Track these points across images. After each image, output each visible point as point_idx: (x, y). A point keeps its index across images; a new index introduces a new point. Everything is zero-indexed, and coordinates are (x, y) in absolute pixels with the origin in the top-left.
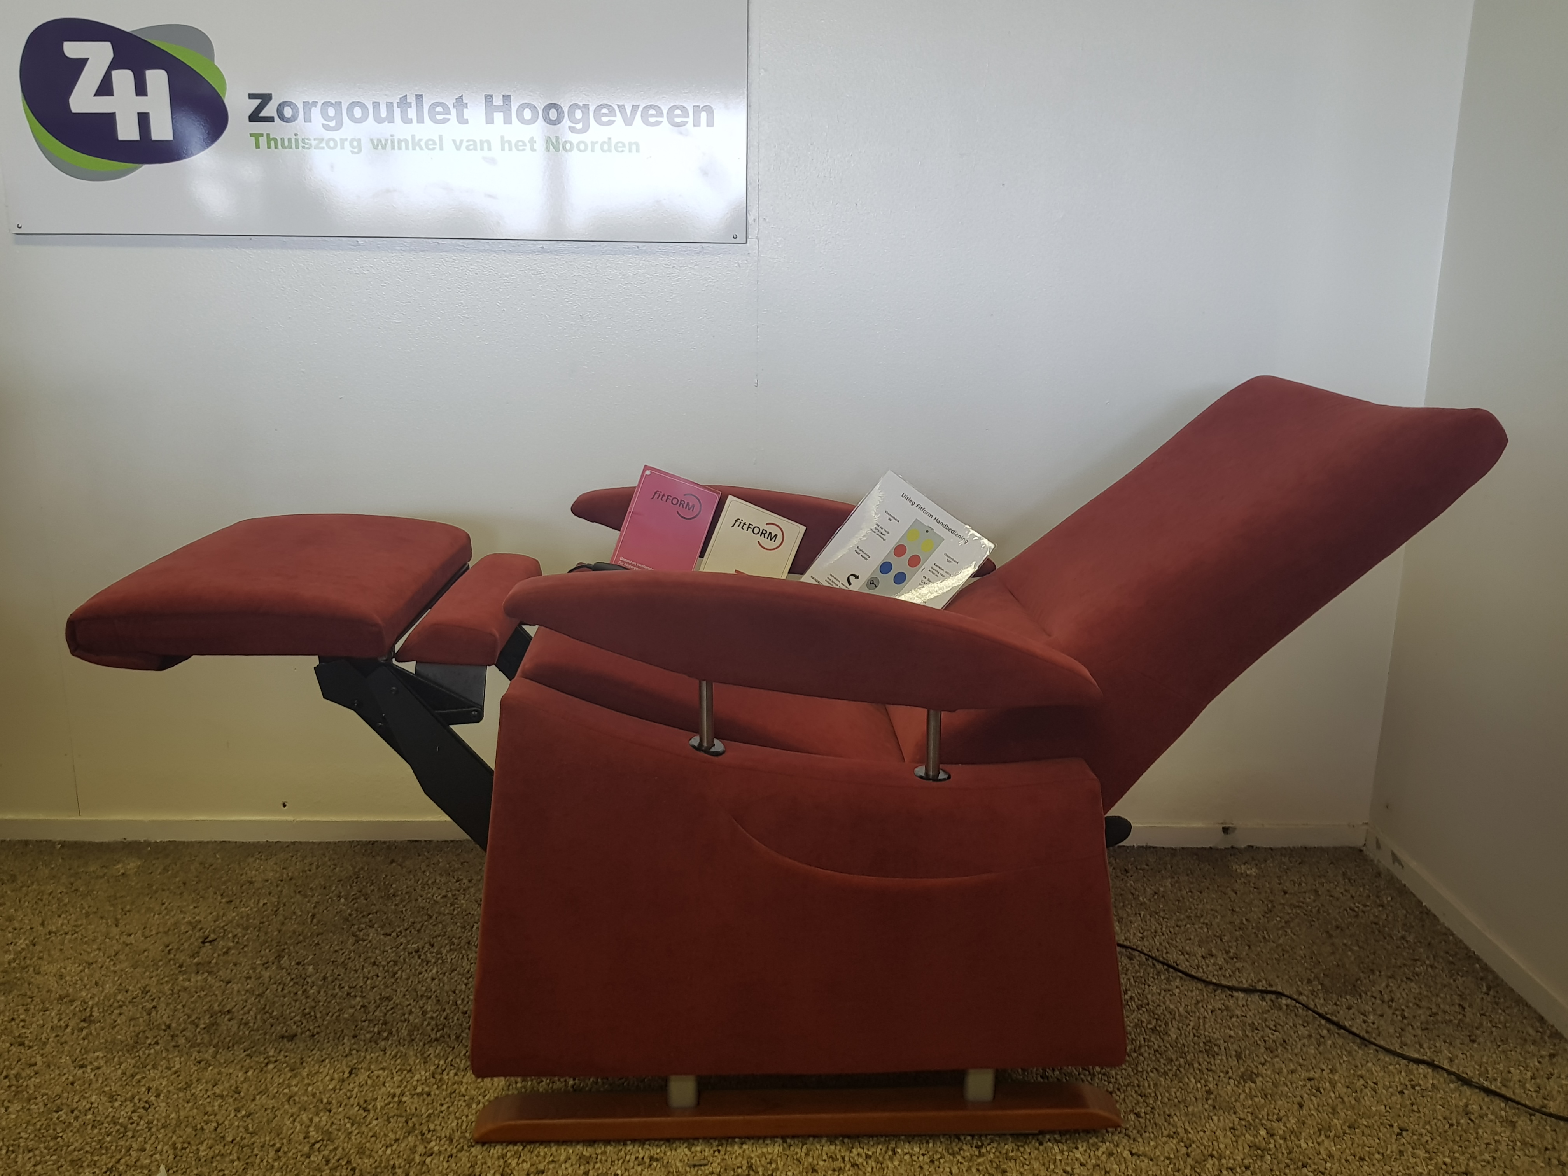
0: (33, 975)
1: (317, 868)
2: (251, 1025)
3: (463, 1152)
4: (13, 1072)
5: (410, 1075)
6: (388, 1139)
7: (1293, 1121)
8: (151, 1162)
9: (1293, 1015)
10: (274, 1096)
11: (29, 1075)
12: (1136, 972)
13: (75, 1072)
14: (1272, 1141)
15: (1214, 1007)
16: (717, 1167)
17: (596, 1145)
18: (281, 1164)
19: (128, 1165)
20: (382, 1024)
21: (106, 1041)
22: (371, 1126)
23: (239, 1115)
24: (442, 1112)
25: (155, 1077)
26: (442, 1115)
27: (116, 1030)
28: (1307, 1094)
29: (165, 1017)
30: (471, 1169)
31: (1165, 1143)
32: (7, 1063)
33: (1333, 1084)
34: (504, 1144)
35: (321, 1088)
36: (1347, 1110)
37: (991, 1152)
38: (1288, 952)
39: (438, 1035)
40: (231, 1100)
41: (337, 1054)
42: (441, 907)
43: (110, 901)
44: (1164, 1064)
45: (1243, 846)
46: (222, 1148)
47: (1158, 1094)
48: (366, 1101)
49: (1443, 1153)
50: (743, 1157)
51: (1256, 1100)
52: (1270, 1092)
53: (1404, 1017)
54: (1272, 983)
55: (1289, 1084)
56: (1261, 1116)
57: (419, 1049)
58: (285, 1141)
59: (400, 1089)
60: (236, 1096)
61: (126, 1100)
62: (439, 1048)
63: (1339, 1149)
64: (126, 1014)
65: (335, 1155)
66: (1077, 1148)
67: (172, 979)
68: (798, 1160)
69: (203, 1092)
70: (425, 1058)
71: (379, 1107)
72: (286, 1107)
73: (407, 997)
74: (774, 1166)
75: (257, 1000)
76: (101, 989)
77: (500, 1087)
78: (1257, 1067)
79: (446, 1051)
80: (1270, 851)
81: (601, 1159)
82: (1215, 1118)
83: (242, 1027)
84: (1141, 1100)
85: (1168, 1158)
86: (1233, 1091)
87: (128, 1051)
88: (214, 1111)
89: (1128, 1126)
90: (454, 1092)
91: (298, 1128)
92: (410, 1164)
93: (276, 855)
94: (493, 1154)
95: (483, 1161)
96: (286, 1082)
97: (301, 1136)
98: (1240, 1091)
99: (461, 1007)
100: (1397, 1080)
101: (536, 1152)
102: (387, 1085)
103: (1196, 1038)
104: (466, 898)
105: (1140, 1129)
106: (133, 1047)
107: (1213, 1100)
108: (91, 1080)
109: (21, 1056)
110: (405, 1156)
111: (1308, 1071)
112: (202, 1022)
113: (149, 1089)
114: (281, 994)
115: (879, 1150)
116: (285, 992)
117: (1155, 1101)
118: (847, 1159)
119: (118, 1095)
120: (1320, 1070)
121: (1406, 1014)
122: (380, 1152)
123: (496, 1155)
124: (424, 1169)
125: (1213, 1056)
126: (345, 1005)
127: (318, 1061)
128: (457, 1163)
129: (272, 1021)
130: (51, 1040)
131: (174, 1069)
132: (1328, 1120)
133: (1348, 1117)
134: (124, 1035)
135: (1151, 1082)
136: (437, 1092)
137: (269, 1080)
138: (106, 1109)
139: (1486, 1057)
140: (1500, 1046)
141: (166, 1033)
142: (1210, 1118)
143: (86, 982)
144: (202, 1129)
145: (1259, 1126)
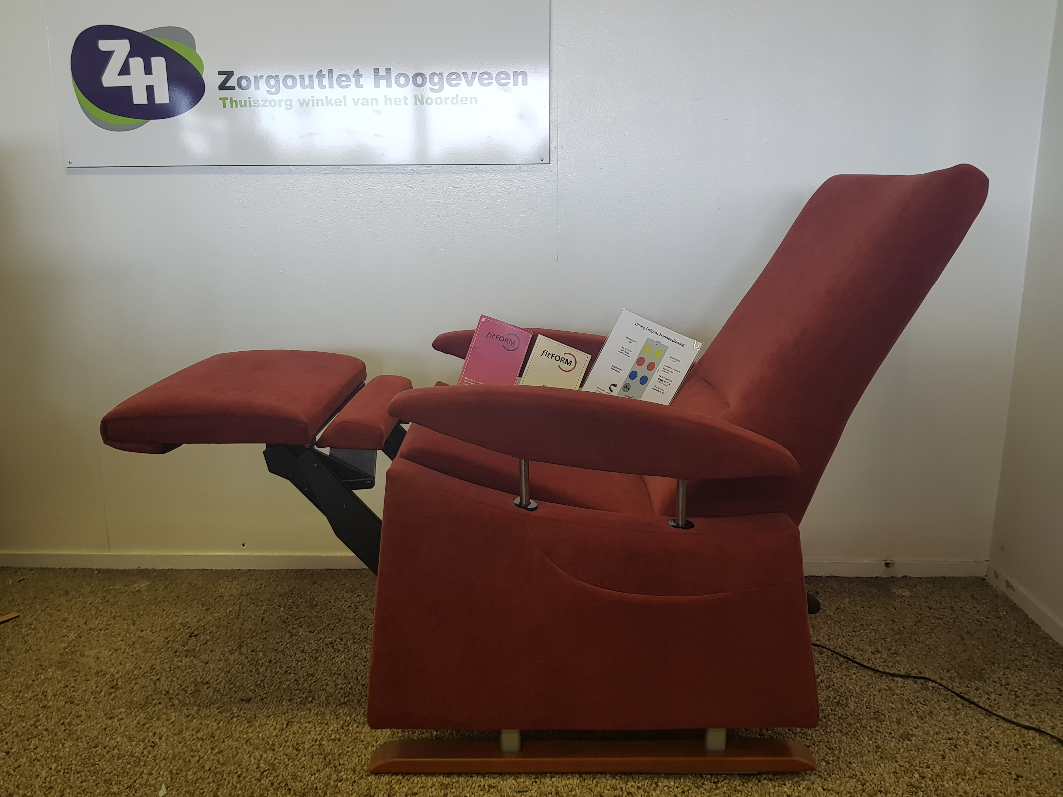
0: (80, 657)
1: (265, 587)
2: (222, 691)
3: (363, 779)
4: (67, 721)
5: (326, 727)
6: (312, 770)
7: (938, 768)
8: (156, 782)
9: (937, 693)
10: (237, 740)
11: (77, 723)
12: (825, 663)
13: (106, 722)
14: (924, 782)
15: (880, 688)
16: (534, 793)
17: (452, 777)
18: (242, 785)
19: (141, 784)
20: (308, 692)
21: (127, 701)
22: (301, 760)
23: (214, 752)
24: (348, 752)
25: (158, 726)
26: (348, 754)
27: (133, 694)
28: (948, 749)
29: (165, 686)
30: (368, 791)
31: (847, 782)
32: (63, 715)
33: (967, 742)
34: (390, 775)
35: (268, 735)
36: (977, 761)
37: (724, 786)
38: (932, 649)
39: (346, 699)
40: (208, 742)
41: (279, 712)
42: (347, 614)
43: (129, 609)
44: (846, 727)
45: (900, 576)
46: (202, 774)
47: (842, 747)
48: (297, 744)
49: (1049, 794)
50: (552, 786)
51: (912, 753)
52: (921, 747)
53: (1017, 697)
54: (922, 671)
55: (935, 742)
56: (915, 764)
57: (333, 709)
58: (244, 770)
59: (320, 736)
60: (212, 739)
61: (139, 741)
62: (346, 709)
63: (972, 788)
64: (140, 684)
65: (277, 780)
66: (785, 785)
67: (170, 661)
68: (590, 789)
69: (190, 736)
70: (337, 716)
72: (245, 747)
73: (325, 674)
74: (573, 793)
75: (225, 675)
76: (123, 667)
77: (387, 736)
78: (911, 729)
79: (351, 711)
80: (919, 579)
81: (456, 786)
82: (882, 765)
83: (216, 693)
84: (830, 752)
86: (895, 746)
87: (141, 708)
88: (197, 749)
89: (821, 770)
90: (356, 739)
91: (253, 761)
92: (327, 787)
93: (237, 578)
94: (383, 781)
95: (376, 786)
96: (245, 730)
97: (255, 767)
98: (900, 746)
99: (361, 681)
100: (1013, 741)
101: (412, 780)
102: (312, 733)
103: (868, 709)
104: (364, 608)
105: (829, 772)
106: (144, 706)
107: (881, 753)
108: (117, 727)
109: (72, 710)
110: (324, 782)
111: (948, 733)
112: (190, 689)
113: (155, 734)
114: (241, 671)
115: (646, 783)
116: (244, 670)
117: (839, 753)
118: (624, 789)
119: (135, 737)
120: (957, 733)
121: (1019, 695)
122: (307, 778)
123: (385, 782)
124: (337, 790)
125: (881, 722)
126: (283, 679)
127: (266, 716)
128: (358, 787)
129: (236, 689)
130: (91, 700)
131: (171, 721)
132: (964, 768)
133: (978, 766)
134: (138, 697)
135: (837, 740)
136: (345, 739)
137: (233, 728)
138: (127, 746)
141: (166, 696)
142: (879, 765)
143: (113, 662)
144: (189, 761)
145: (914, 771)
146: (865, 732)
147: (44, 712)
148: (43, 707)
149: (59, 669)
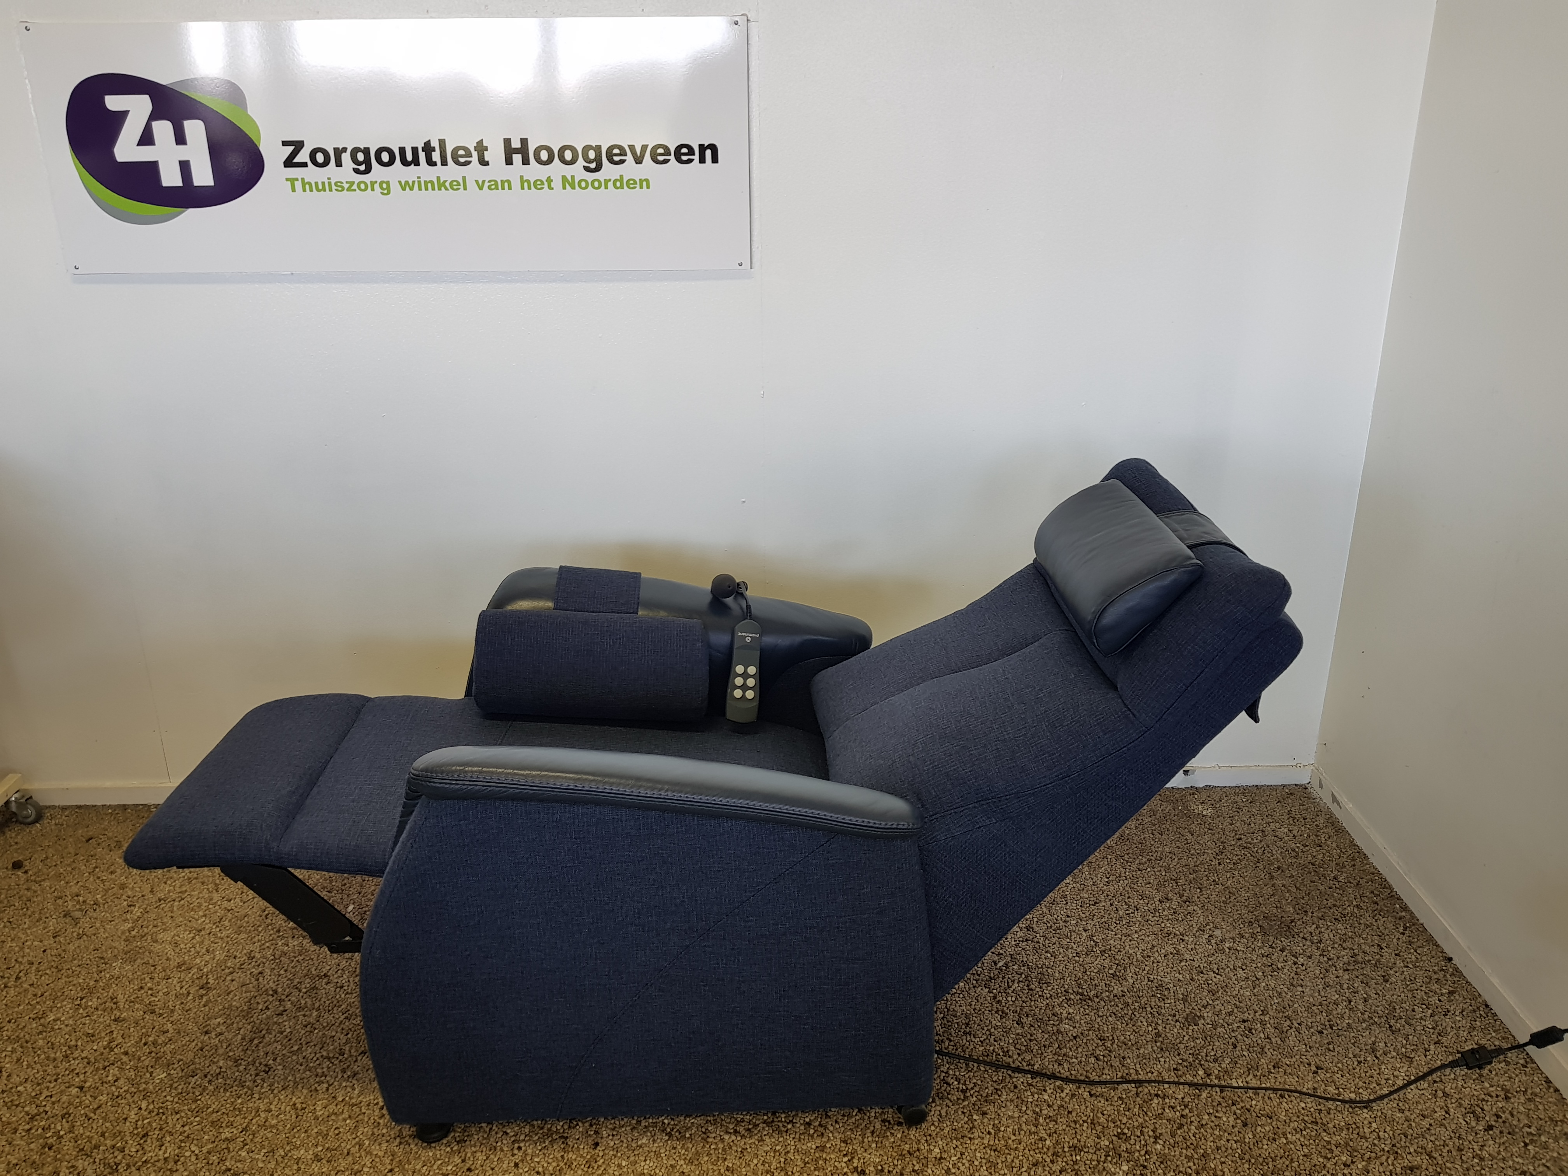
4: (151, 1039)
7: (1227, 1061)
11: (164, 1042)
13: (202, 1038)
21: (224, 1008)
27: (231, 996)
29: (271, 984)
32: (144, 1030)
33: (1263, 1025)
36: (1274, 1050)
44: (1122, 1009)
45: (1201, 786)
47: (1115, 1037)
51: (1198, 1042)
52: (1209, 1033)
55: (1226, 1025)
56: (1200, 1057)
60: (341, 1057)
66: (1045, 1091)
69: (313, 1055)
75: (348, 964)
76: (212, 956)
80: (1225, 790)
82: (1162, 1060)
85: (1120, 1098)
86: (1178, 1033)
87: (244, 1017)
89: (1089, 1069)
98: (1184, 1033)
100: (1318, 1020)
103: (1150, 983)
106: (248, 1012)
107: (1162, 1042)
108: (216, 1045)
109: (155, 1024)
111: (1243, 1013)
112: (303, 986)
113: (267, 1054)
119: (242, 1059)
120: (1253, 1012)
121: (1332, 956)
125: (1164, 1000)
130: (177, 1007)
131: (285, 1034)
132: (1257, 1059)
133: (1274, 1057)
134: (239, 1001)
135: (1110, 1027)
138: (234, 1073)
139: (1395, 997)
140: (1408, 985)
141: (274, 998)
142: (1157, 1059)
143: (198, 949)
144: (316, 1090)
145: (1198, 1066)
146: (1144, 1014)
147: (119, 1028)
148: (115, 1020)
149: (128, 963)
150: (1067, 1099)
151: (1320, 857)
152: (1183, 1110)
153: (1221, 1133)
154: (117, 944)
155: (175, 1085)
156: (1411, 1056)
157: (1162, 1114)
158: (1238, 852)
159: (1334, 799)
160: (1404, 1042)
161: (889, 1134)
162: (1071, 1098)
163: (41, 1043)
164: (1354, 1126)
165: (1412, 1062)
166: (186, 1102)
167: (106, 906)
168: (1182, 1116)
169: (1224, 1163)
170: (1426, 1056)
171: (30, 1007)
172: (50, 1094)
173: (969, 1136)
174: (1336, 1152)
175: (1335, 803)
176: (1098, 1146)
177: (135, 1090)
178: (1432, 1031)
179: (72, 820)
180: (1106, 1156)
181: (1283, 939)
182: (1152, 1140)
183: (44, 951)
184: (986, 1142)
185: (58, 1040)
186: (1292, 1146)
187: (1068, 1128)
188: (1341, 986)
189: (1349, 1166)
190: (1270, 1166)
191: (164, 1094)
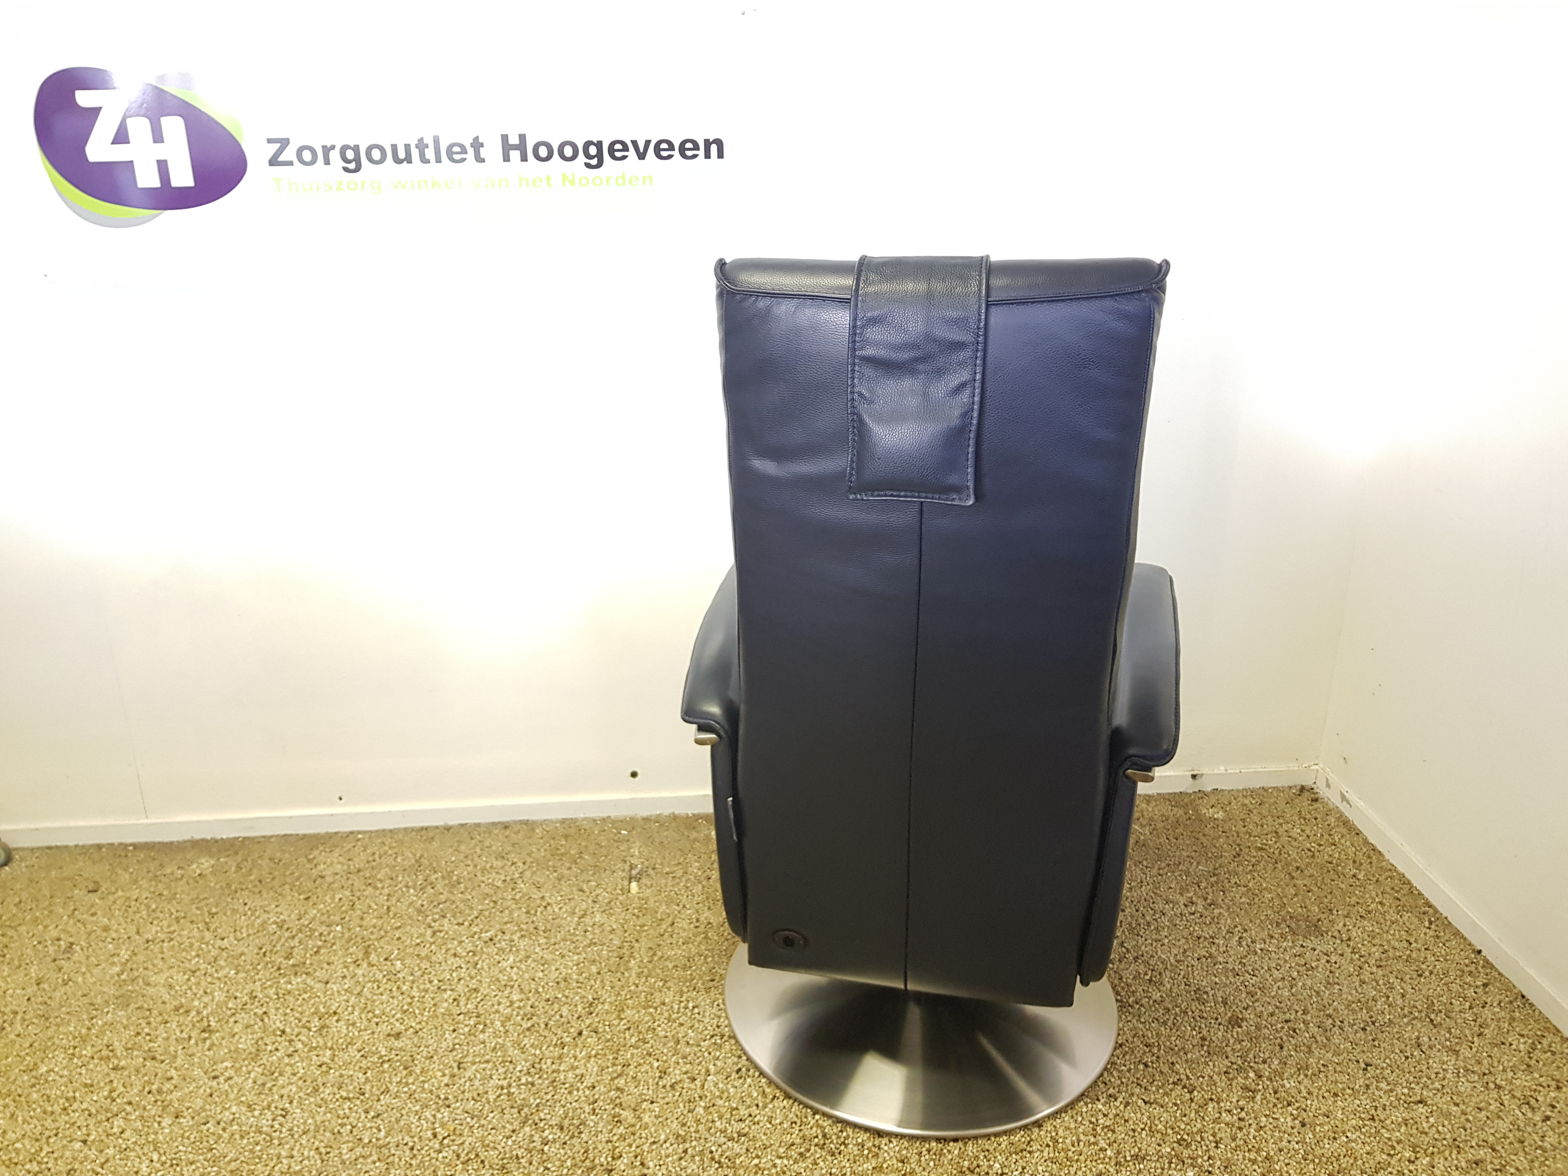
0: (144, 987)
1: (380, 858)
2: (358, 1025)
4: (155, 1087)
5: (511, 1067)
6: (506, 1130)
7: (1276, 1063)
10: (396, 1096)
11: (169, 1089)
13: (210, 1084)
14: (1260, 1082)
16: (796, 1138)
20: (476, 1017)
21: (230, 1051)
22: (489, 1118)
23: (369, 1116)
24: (548, 1101)
25: (284, 1084)
26: (549, 1104)
27: (236, 1038)
28: (1286, 1035)
29: (278, 1022)
31: (1171, 1090)
32: (146, 1078)
33: (1307, 1025)
35: (436, 1085)
36: (1320, 1049)
40: (358, 1102)
42: (503, 892)
43: (195, 905)
44: (1163, 1014)
45: (1209, 790)
47: (1161, 1043)
48: (479, 1095)
49: (1401, 1085)
51: (1244, 1044)
52: (1254, 1035)
53: (1361, 956)
55: (1270, 1026)
56: (1249, 1059)
58: (416, 1139)
59: (507, 1081)
60: (362, 1097)
61: (264, 1109)
63: (1317, 1086)
64: (241, 1021)
65: (463, 1149)
66: (1098, 1100)
67: (274, 983)
69: (332, 1096)
71: (492, 1100)
72: (410, 1105)
75: (357, 1000)
76: (210, 997)
78: (1241, 1012)
80: (1233, 793)
82: (1210, 1063)
83: (350, 1028)
85: (1175, 1104)
86: (1223, 1036)
87: (252, 1059)
88: (345, 1114)
90: (554, 1081)
91: (425, 1125)
93: (338, 846)
96: (404, 1081)
97: (430, 1133)
98: (1229, 1036)
100: (1359, 1017)
102: (494, 1077)
103: (1187, 987)
106: (256, 1055)
107: (1209, 1046)
108: (227, 1091)
109: (157, 1070)
111: (1284, 1013)
112: (313, 1025)
113: (282, 1096)
114: (378, 992)
116: (381, 990)
117: (1159, 1050)
119: (255, 1104)
120: (1294, 1012)
121: (1363, 953)
122: (503, 1144)
123: (604, 1140)
124: (545, 1157)
125: (1204, 1003)
126: (438, 999)
127: (427, 1058)
128: (571, 1150)
129: (377, 1020)
130: (179, 1052)
132: (1305, 1059)
133: (1322, 1056)
134: (245, 1043)
135: (1154, 1033)
136: (540, 1081)
137: (387, 1079)
138: (248, 1118)
139: (1431, 991)
140: (1442, 979)
141: (283, 1038)
142: (1206, 1063)
143: (195, 991)
144: (339, 1132)
145: (1248, 1069)
146: (1186, 1019)
147: (119, 1077)
148: (114, 1069)
149: (120, 1008)
150: (1122, 1108)
151: (1337, 855)
152: (1239, 1113)
153: (1282, 1135)
154: (106, 989)
155: (187, 1134)
156: (1457, 1049)
157: (1219, 1118)
158: (1255, 854)
159: (1344, 798)
160: (1448, 1035)
161: (945, 1151)
162: (1125, 1107)
163: (35, 1096)
164: (1411, 1121)
165: (1458, 1055)
166: (200, 1151)
167: (90, 950)
168: (1240, 1119)
169: (1288, 1164)
170: (1471, 1048)
171: (18, 1059)
172: (51, 1150)
173: (1028, 1149)
174: (1399, 1148)
175: (1345, 803)
176: (1160, 1154)
177: (143, 1142)
178: (1473, 1023)
179: (43, 861)
180: (1170, 1163)
181: (1312, 938)
182: (1213, 1145)
183: (29, 999)
184: (1045, 1154)
185: (54, 1093)
186: (1354, 1144)
187: (1127, 1138)
188: (1377, 982)
189: (1413, 1162)
190: (1335, 1165)
191: (176, 1144)
